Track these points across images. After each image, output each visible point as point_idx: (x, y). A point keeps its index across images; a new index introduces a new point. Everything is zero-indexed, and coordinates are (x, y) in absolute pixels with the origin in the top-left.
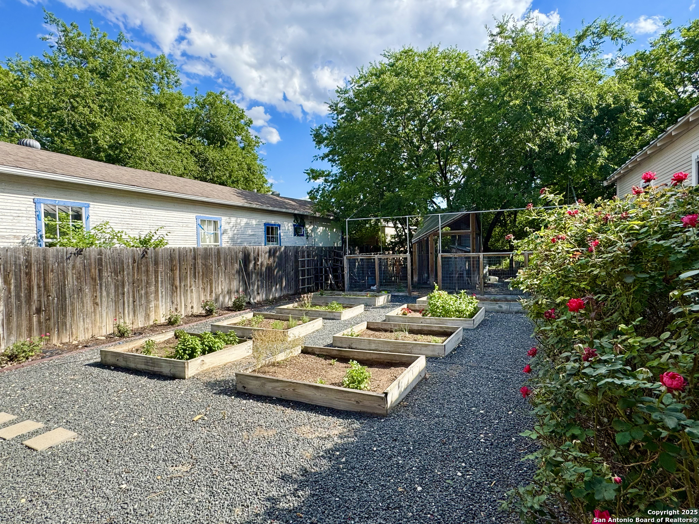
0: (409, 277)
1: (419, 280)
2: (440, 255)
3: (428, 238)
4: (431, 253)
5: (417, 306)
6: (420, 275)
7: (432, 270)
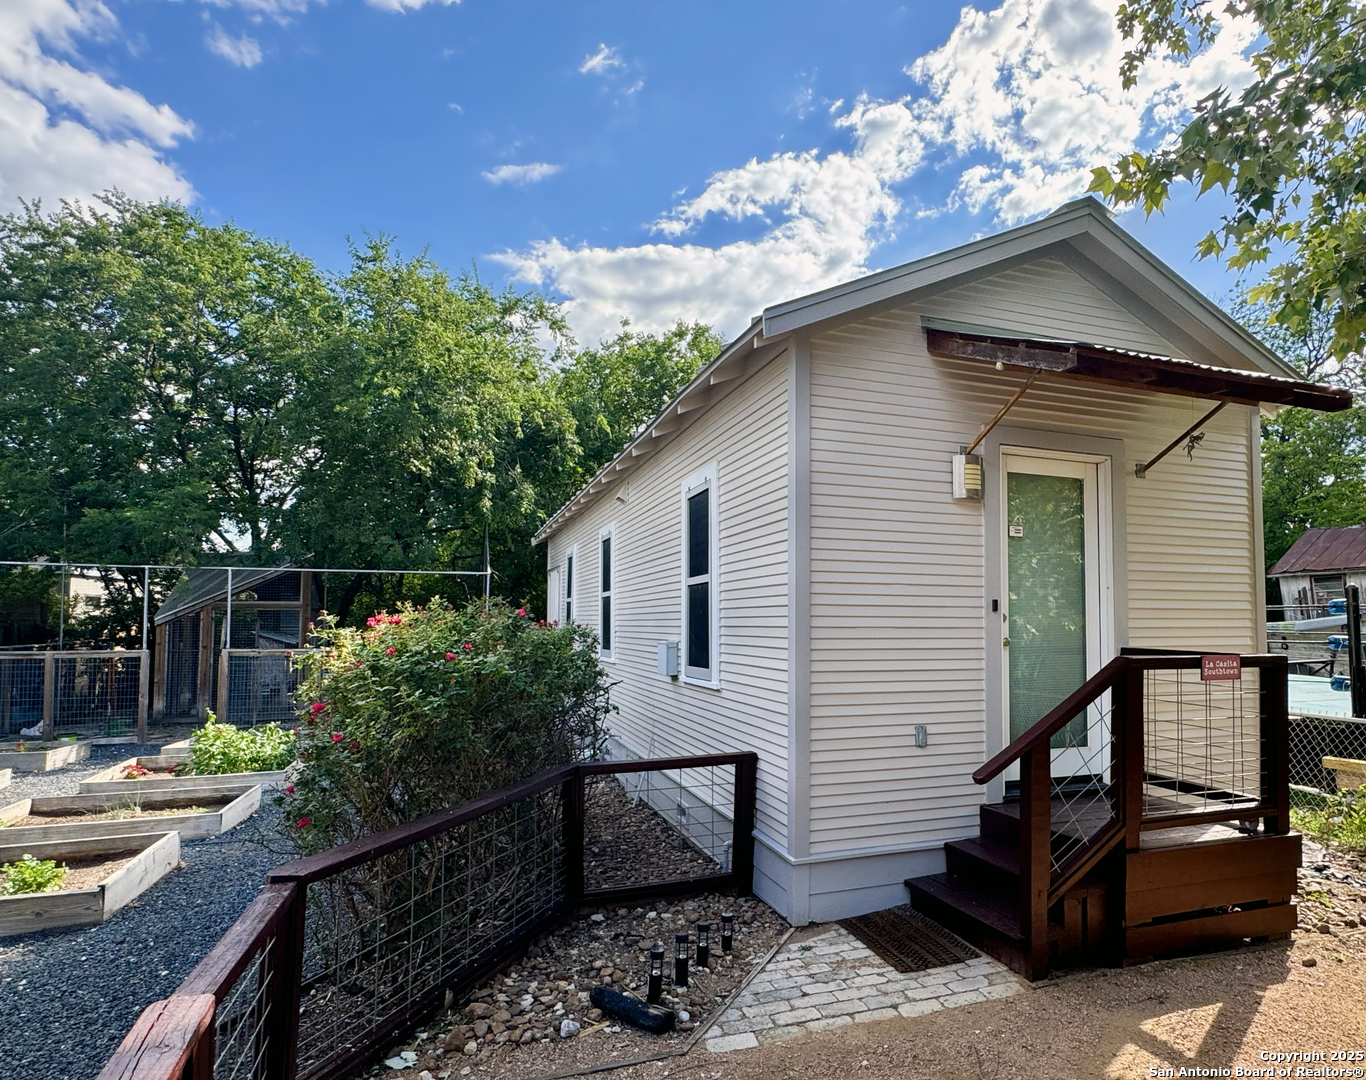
0: (143, 701)
1: (169, 706)
2: (225, 653)
3: (198, 614)
4: (204, 647)
5: (161, 759)
6: (172, 695)
7: (204, 684)
